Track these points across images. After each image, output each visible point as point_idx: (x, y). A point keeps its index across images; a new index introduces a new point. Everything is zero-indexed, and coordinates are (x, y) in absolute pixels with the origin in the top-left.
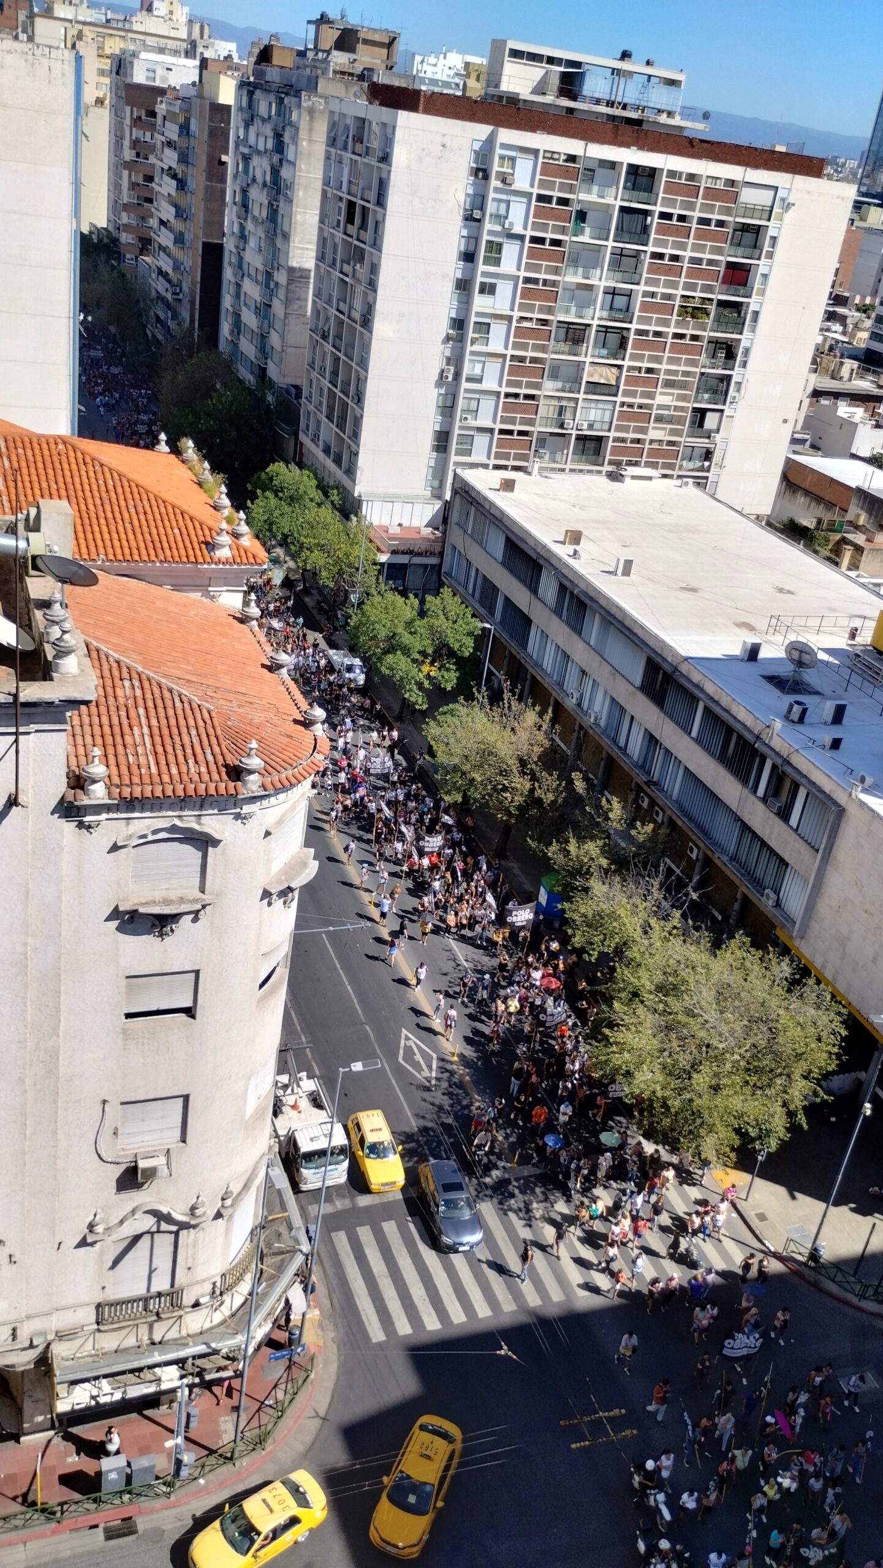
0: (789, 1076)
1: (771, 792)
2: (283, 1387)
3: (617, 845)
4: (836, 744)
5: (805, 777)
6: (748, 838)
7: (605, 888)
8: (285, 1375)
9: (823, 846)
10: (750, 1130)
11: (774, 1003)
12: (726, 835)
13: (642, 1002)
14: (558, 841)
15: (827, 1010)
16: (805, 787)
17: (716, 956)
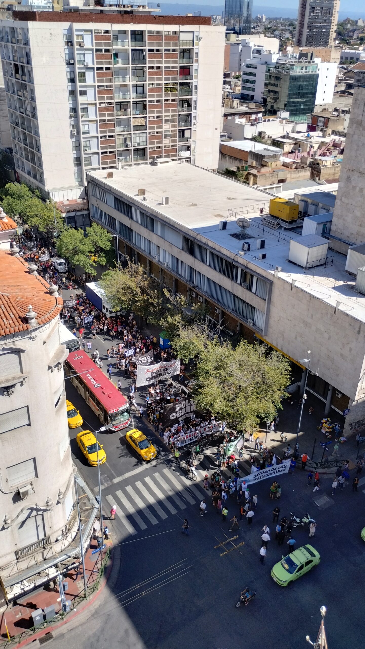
0: (273, 391)
1: (242, 281)
2: (100, 562)
3: (187, 315)
4: (264, 256)
5: (255, 272)
6: (237, 300)
7: (186, 333)
8: (100, 558)
9: (267, 298)
10: (262, 415)
11: (261, 364)
12: (228, 301)
13: (210, 375)
14: (163, 318)
15: (282, 361)
16: (256, 276)
17: (235, 350)
